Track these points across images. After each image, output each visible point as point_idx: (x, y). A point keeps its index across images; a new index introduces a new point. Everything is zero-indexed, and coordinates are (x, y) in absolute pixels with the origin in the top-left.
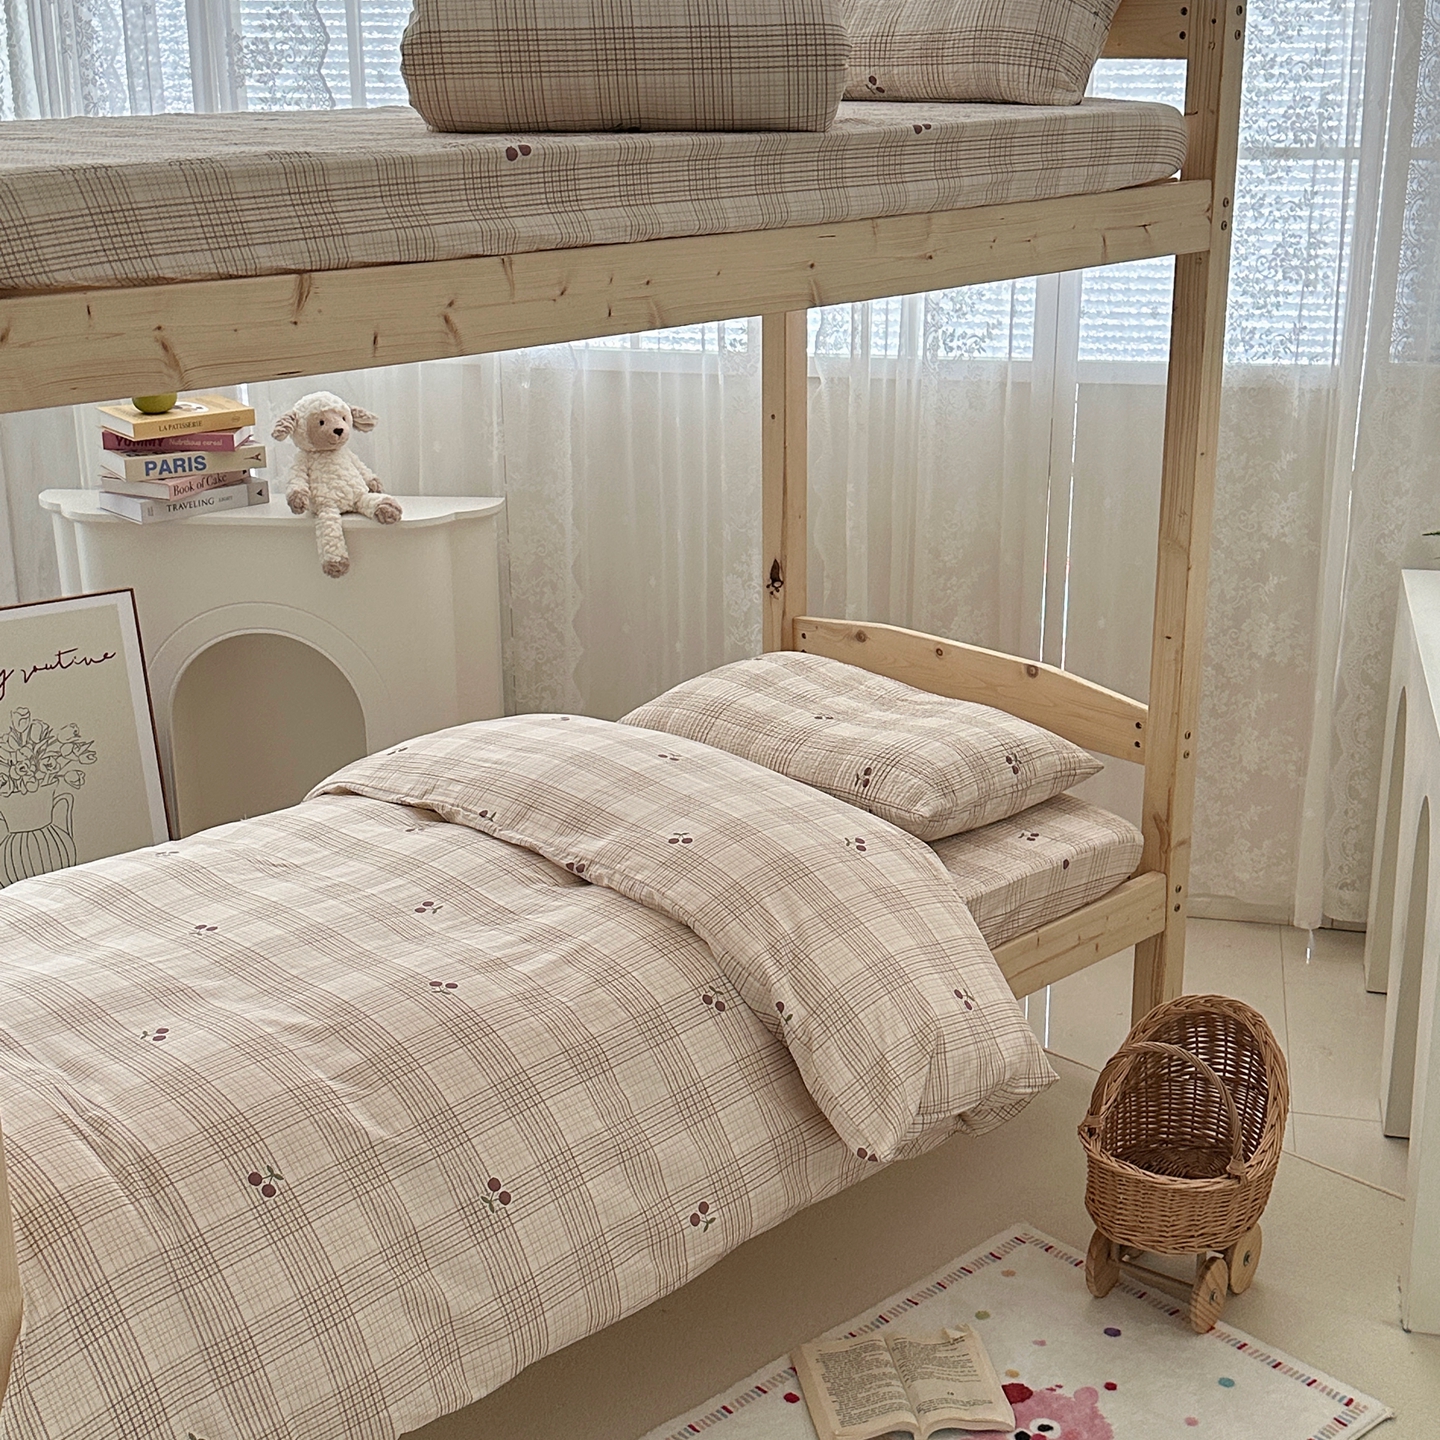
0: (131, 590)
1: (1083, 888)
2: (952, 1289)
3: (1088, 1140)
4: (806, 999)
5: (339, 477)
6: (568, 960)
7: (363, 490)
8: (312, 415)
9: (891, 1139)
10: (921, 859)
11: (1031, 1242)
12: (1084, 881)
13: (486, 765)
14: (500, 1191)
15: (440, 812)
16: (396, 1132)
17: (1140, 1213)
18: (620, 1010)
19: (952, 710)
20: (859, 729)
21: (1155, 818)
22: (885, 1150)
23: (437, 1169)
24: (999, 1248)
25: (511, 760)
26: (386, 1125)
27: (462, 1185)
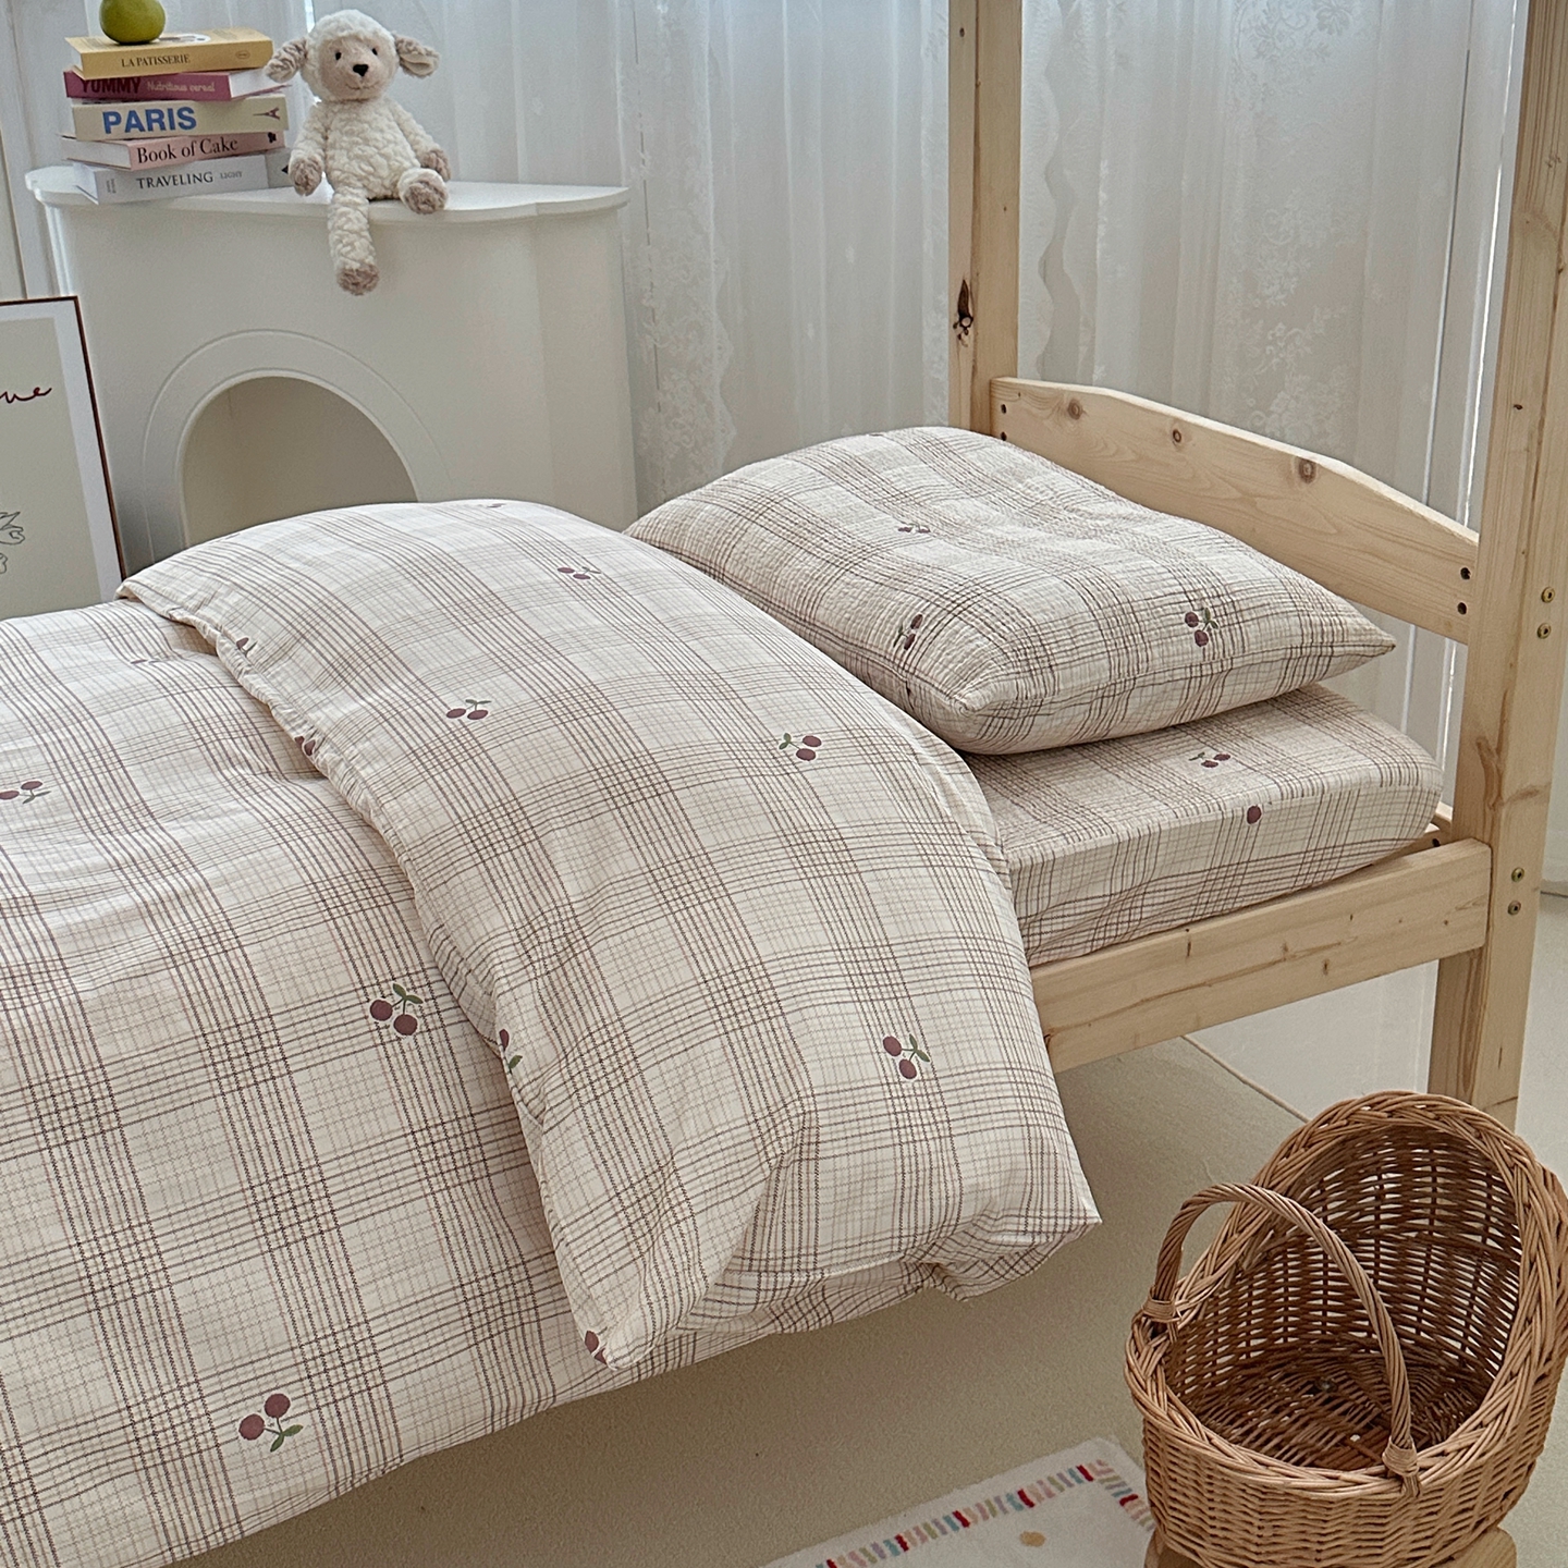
0: (74, 299)
1: (1293, 860)
2: (918, 1552)
3: (1141, 1346)
8: (326, 43)
11: (1102, 1481)
12: (1298, 847)
13: (294, 565)
15: (204, 636)
19: (1138, 530)
20: (950, 551)
21: (1479, 745)
22: (619, 1344)
24: (1040, 1483)
25: (328, 560)
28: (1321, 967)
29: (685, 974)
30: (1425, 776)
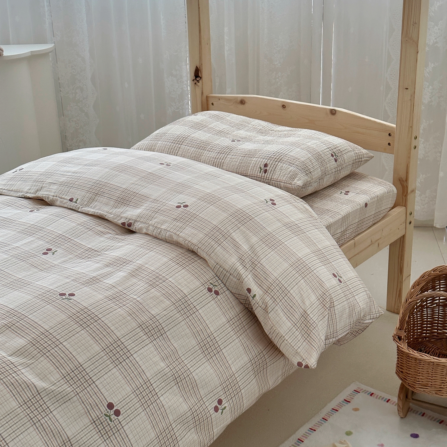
1: (372, 216)
2: (330, 420)
3: (400, 342)
4: (261, 285)
6: (133, 274)
9: (316, 355)
10: (302, 207)
11: (363, 392)
12: (373, 213)
13: (69, 174)
14: (114, 409)
15: (47, 200)
16: (51, 383)
17: (430, 378)
18: (165, 300)
20: (255, 145)
21: (400, 180)
22: (312, 361)
23: (78, 401)
24: (348, 396)
25: (81, 171)
26: (45, 380)
27: (93, 409)
28: (378, 245)
29: (286, 265)
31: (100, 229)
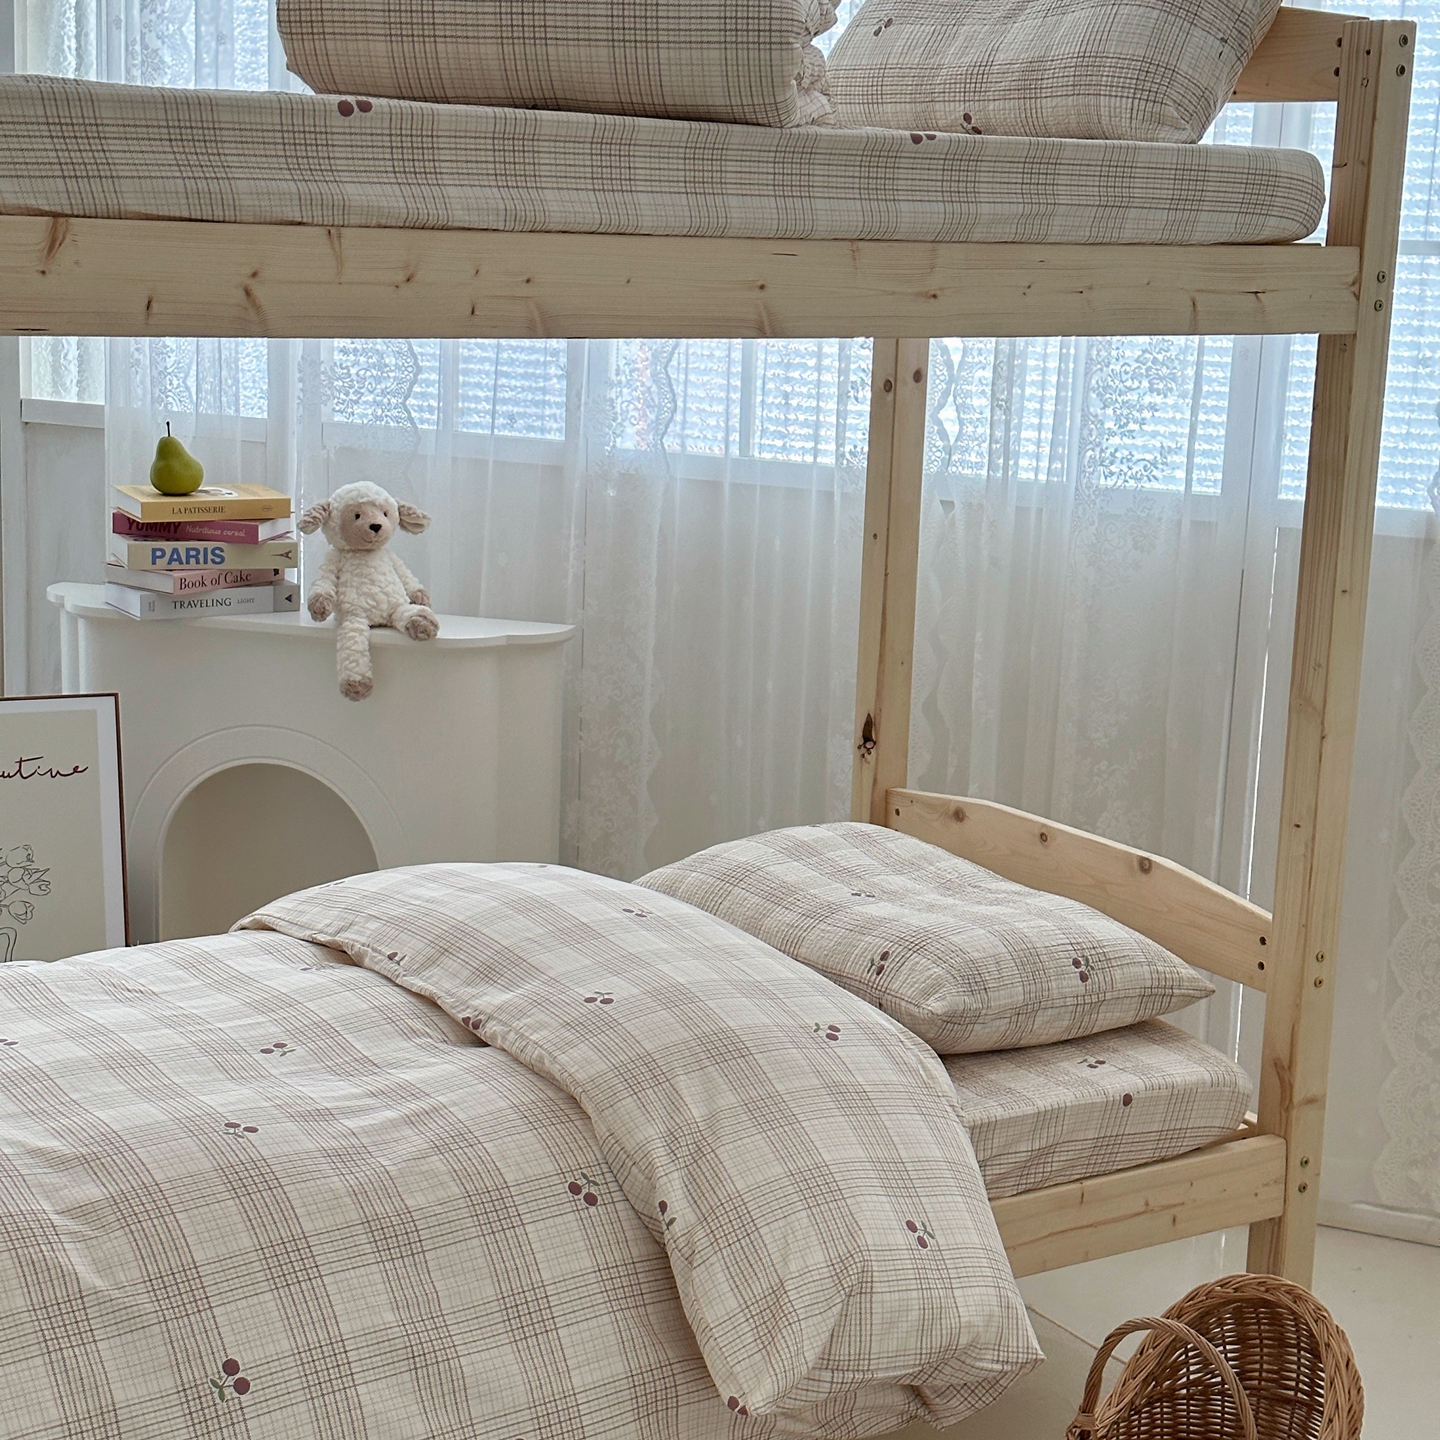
0: (115, 695)
4: (699, 1202)
5: (373, 582)
7: (401, 601)
8: (348, 506)
9: (769, 1387)
12: (1156, 1127)
13: (417, 903)
14: (237, 1377)
15: (350, 953)
16: (116, 1284)
18: (453, 1183)
19: (1029, 901)
20: (897, 910)
21: (1276, 1064)
22: (757, 1401)
23: (160, 1336)
25: (446, 899)
26: (106, 1275)
27: (189, 1361)
28: (1170, 1222)
29: (778, 1170)
30: (1240, 1082)
31: (418, 1025)
